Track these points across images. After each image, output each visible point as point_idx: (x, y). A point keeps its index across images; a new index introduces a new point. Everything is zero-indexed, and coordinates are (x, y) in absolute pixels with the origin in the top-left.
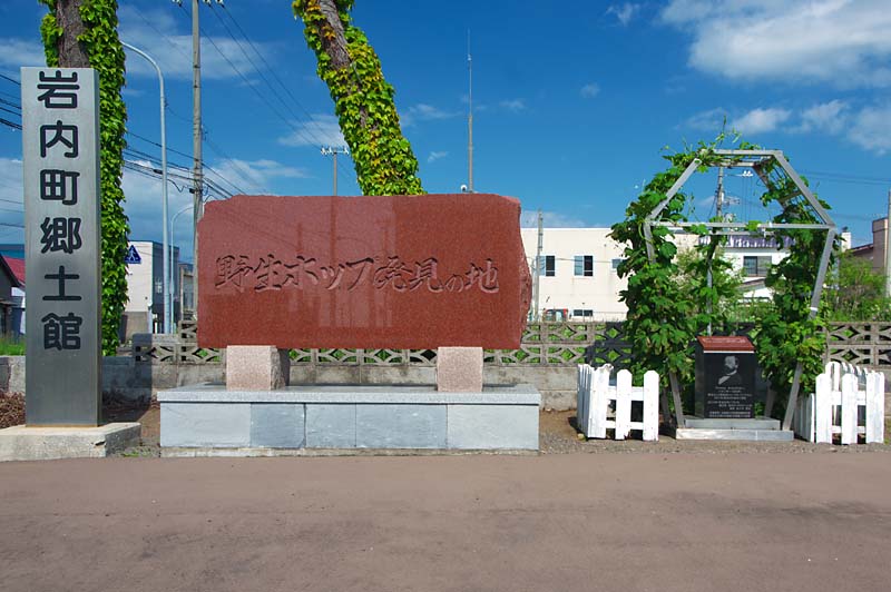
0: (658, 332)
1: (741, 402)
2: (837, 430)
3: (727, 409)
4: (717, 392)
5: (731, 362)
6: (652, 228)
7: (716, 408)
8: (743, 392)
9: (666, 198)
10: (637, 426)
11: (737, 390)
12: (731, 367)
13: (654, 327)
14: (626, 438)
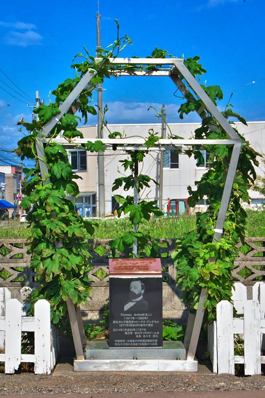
0: (51, 257)
1: (148, 329)
2: (240, 360)
3: (133, 337)
4: (122, 319)
5: (137, 288)
6: (45, 145)
7: (121, 335)
8: (150, 318)
9: (59, 113)
10: (28, 358)
11: (143, 316)
12: (137, 292)
13: (47, 252)
14: (17, 372)
